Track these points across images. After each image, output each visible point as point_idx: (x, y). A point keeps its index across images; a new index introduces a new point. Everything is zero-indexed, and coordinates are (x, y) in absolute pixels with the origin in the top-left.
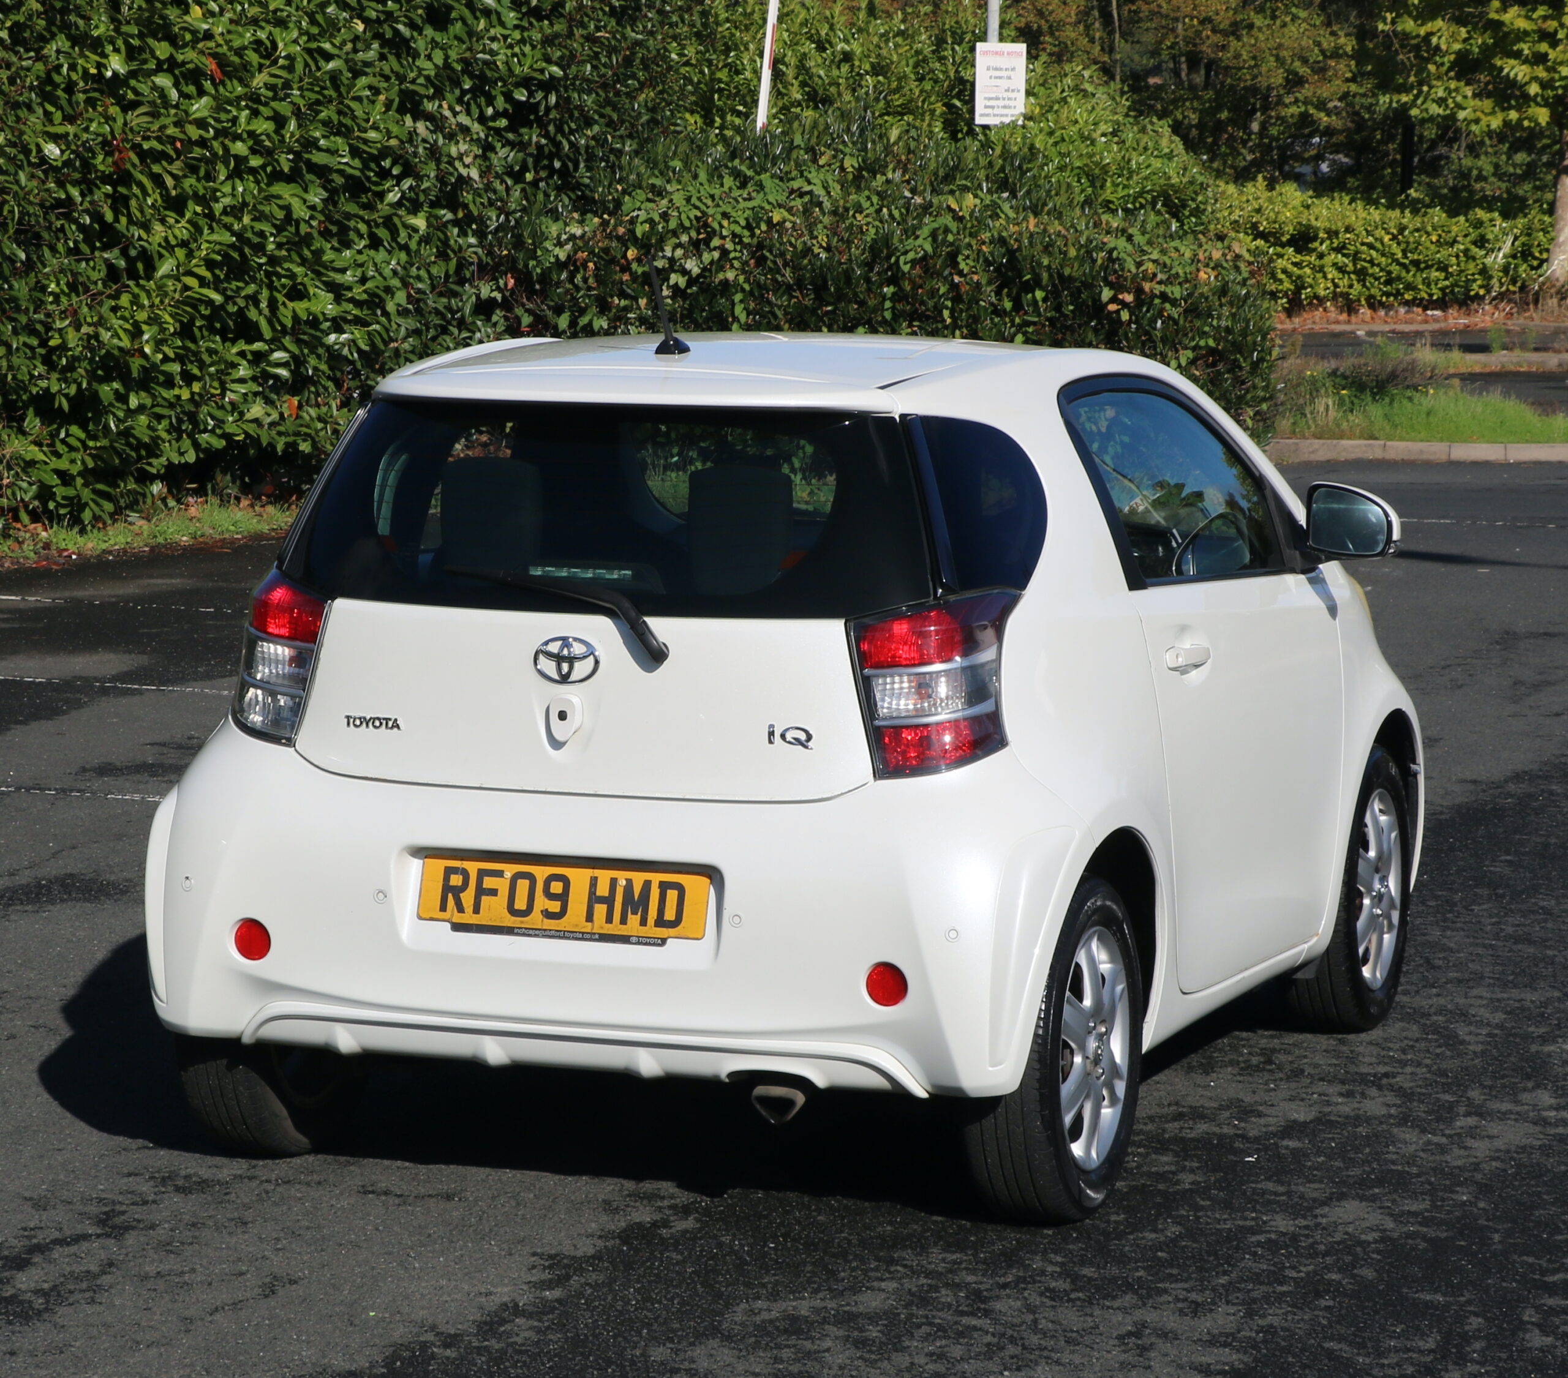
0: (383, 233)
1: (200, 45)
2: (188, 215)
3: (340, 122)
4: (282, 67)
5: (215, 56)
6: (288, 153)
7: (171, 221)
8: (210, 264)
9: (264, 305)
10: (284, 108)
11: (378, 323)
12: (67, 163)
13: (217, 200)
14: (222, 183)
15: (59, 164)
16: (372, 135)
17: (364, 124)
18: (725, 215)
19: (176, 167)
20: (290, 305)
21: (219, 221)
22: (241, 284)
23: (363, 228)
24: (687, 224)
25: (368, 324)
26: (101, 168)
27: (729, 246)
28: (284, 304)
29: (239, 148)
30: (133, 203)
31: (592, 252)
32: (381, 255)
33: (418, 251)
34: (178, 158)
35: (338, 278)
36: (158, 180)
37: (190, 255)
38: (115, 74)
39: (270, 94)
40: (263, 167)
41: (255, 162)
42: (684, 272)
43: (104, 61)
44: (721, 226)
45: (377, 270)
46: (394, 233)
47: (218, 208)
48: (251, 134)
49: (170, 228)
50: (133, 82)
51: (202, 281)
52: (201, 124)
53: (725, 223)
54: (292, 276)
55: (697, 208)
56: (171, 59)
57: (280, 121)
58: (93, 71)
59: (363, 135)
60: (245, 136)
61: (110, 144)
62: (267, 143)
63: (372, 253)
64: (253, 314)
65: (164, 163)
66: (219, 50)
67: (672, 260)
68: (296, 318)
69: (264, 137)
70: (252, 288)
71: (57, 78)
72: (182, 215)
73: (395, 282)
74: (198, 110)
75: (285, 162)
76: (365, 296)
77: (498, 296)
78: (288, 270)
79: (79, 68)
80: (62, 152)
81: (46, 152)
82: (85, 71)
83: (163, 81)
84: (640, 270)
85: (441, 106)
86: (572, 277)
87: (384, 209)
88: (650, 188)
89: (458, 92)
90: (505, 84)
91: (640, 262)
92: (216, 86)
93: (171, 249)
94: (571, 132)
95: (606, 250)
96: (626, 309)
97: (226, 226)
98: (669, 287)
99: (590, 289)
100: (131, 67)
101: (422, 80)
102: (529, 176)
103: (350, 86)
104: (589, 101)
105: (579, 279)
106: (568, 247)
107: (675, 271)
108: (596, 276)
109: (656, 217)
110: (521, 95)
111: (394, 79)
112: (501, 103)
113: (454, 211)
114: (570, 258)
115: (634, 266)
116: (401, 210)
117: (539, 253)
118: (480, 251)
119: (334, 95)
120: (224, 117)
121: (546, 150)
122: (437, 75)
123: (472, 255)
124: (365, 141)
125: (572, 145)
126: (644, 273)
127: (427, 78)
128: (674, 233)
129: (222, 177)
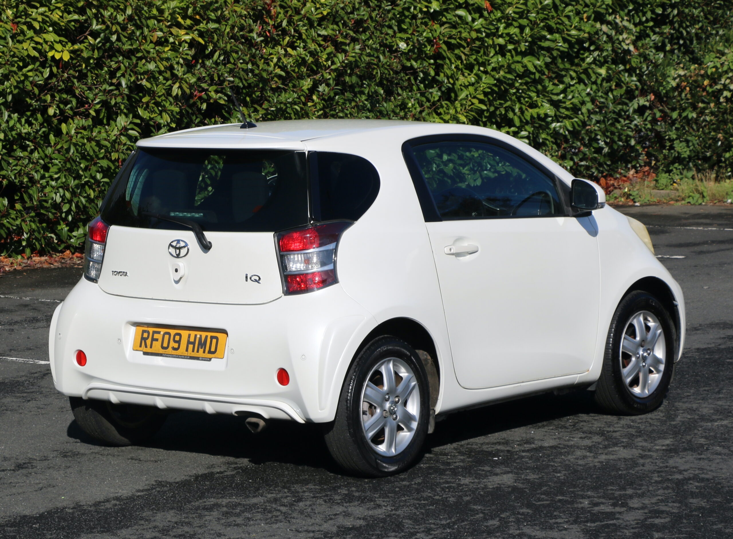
0: (583, 76)
2: (475, 72)
3: (557, 28)
4: (522, 4)
6: (526, 42)
7: (466, 74)
8: (486, 94)
9: (517, 110)
10: (524, 22)
11: (577, 117)
12: (410, 51)
13: (489, 65)
14: (492, 57)
15: (406, 51)
16: (574, 32)
17: (569, 28)
19: (467, 51)
20: (530, 110)
21: (490, 74)
22: (502, 102)
23: (574, 75)
25: (572, 118)
26: (428, 52)
28: (526, 109)
29: (501, 41)
30: (445, 67)
31: (688, 83)
32: (582, 87)
33: (601, 84)
34: (468, 47)
35: (555, 98)
36: (459, 58)
37: (476, 90)
38: (435, 11)
39: (517, 16)
40: (514, 49)
41: (510, 47)
42: (730, 90)
43: (430, 5)
45: (579, 94)
46: (589, 77)
47: (489, 68)
48: (508, 34)
49: (466, 77)
50: (445, 13)
51: (481, 101)
52: (478, 31)
54: (530, 97)
56: (466, 2)
57: (522, 28)
58: (425, 9)
59: (569, 33)
60: (504, 35)
61: (432, 41)
62: (516, 38)
63: (577, 85)
64: (511, 115)
65: (462, 49)
67: (725, 85)
68: (532, 117)
69: (514, 36)
70: (509, 103)
71: (407, 13)
72: (472, 72)
73: (587, 99)
74: (477, 25)
75: (523, 47)
76: (571, 106)
77: (647, 104)
78: (528, 95)
79: (418, 8)
80: (408, 45)
81: (400, 46)
82: (421, 9)
83: (461, 12)
84: (711, 90)
85: (615, 18)
86: (680, 94)
87: (584, 65)
88: (719, 51)
89: (626, 11)
90: (652, 6)
91: (711, 86)
92: (489, 14)
93: (466, 87)
94: (687, 27)
95: (695, 81)
96: (705, 108)
97: (493, 76)
98: (723, 98)
99: (688, 99)
100: (444, 7)
101: (604, 6)
102: (668, 48)
103: (563, 11)
104: (696, 12)
105: (683, 95)
106: (677, 80)
107: (726, 90)
108: (691, 93)
109: (719, 65)
110: (659, 11)
111: (591, 7)
112: (649, 15)
113: (625, 65)
114: (678, 85)
115: (708, 88)
116: (593, 66)
117: (664, 83)
118: (638, 84)
119: (555, 15)
120: (491, 27)
121: (675, 36)
122: (613, 4)
123: (632, 85)
124: (569, 35)
125: (688, 33)
126: (713, 92)
127: (608, 5)
128: (726, 72)
129: (492, 54)
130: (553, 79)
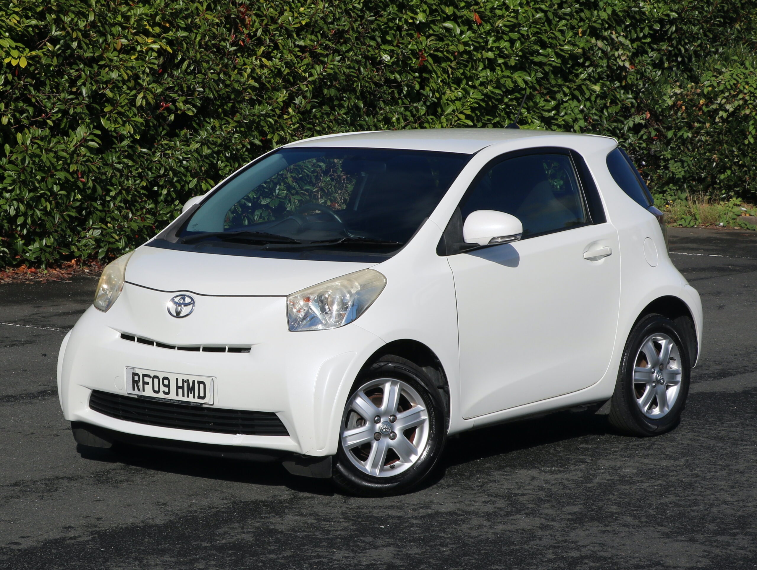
0: (577, 93)
1: (471, 8)
2: (462, 86)
3: (550, 42)
5: (479, 12)
6: (516, 56)
7: (453, 89)
8: (473, 109)
10: (515, 36)
12: (393, 63)
13: (478, 79)
14: (480, 72)
15: (390, 64)
16: (566, 47)
17: (562, 43)
18: (747, 83)
19: (454, 64)
20: (520, 127)
21: (478, 89)
22: (491, 118)
23: (567, 91)
24: (729, 87)
26: (413, 65)
27: (747, 98)
29: (490, 55)
30: (431, 81)
31: (684, 102)
32: (575, 103)
33: (595, 101)
34: (455, 60)
35: (546, 114)
36: (445, 71)
37: (463, 105)
38: (420, 22)
39: (508, 29)
40: (504, 63)
41: (500, 61)
42: (726, 111)
43: (415, 16)
44: (744, 88)
45: (572, 111)
46: (583, 93)
47: (477, 83)
48: (498, 48)
49: (453, 92)
50: (432, 25)
51: (468, 117)
52: (466, 44)
53: (747, 87)
54: (521, 114)
55: (735, 79)
56: (454, 14)
57: (512, 42)
58: (411, 21)
59: (562, 48)
60: (494, 49)
61: (418, 54)
62: (506, 52)
63: (570, 102)
65: (449, 63)
66: (480, 10)
67: (720, 105)
69: (504, 50)
70: (498, 119)
71: (392, 25)
72: (459, 86)
73: (580, 116)
74: (465, 37)
75: (513, 61)
76: (563, 123)
77: (643, 122)
78: (518, 111)
79: (403, 20)
80: (391, 57)
81: (384, 58)
82: (406, 21)
83: (448, 24)
84: (706, 110)
85: (611, 33)
86: (676, 113)
87: (578, 82)
88: (715, 70)
89: (623, 26)
90: (649, 22)
91: (707, 105)
92: (478, 26)
93: (453, 101)
94: (686, 44)
95: (691, 100)
96: (700, 128)
97: (480, 91)
98: (719, 118)
99: (684, 119)
100: (431, 19)
101: (600, 21)
102: (666, 65)
103: (557, 25)
104: (695, 29)
105: (679, 114)
106: (673, 99)
107: (722, 110)
108: (687, 113)
109: (715, 84)
110: (657, 27)
111: (587, 21)
112: (647, 31)
113: (620, 82)
114: (675, 104)
115: (704, 108)
116: (588, 82)
117: (660, 102)
118: (634, 101)
119: (548, 29)
120: (481, 41)
121: (673, 53)
122: (609, 19)
123: (628, 103)
124: (562, 50)
125: (686, 50)
126: (708, 111)
127: (603, 20)
128: (722, 92)
129: (480, 68)
130: (545, 95)
